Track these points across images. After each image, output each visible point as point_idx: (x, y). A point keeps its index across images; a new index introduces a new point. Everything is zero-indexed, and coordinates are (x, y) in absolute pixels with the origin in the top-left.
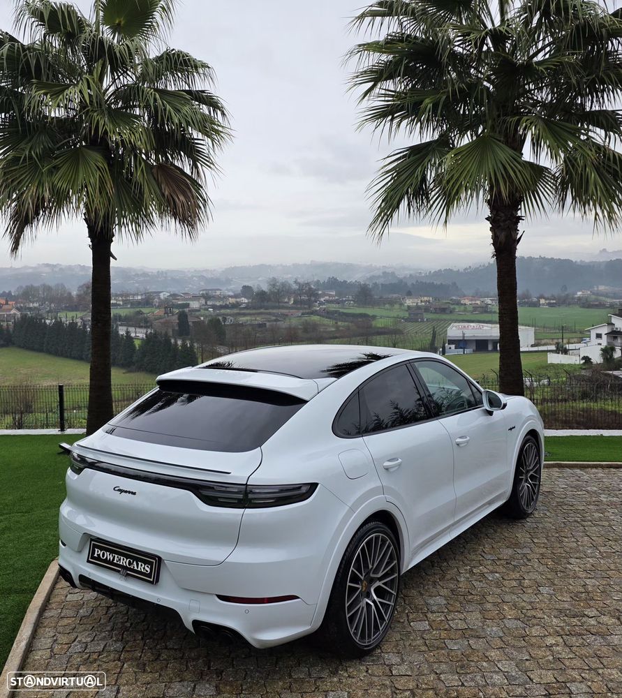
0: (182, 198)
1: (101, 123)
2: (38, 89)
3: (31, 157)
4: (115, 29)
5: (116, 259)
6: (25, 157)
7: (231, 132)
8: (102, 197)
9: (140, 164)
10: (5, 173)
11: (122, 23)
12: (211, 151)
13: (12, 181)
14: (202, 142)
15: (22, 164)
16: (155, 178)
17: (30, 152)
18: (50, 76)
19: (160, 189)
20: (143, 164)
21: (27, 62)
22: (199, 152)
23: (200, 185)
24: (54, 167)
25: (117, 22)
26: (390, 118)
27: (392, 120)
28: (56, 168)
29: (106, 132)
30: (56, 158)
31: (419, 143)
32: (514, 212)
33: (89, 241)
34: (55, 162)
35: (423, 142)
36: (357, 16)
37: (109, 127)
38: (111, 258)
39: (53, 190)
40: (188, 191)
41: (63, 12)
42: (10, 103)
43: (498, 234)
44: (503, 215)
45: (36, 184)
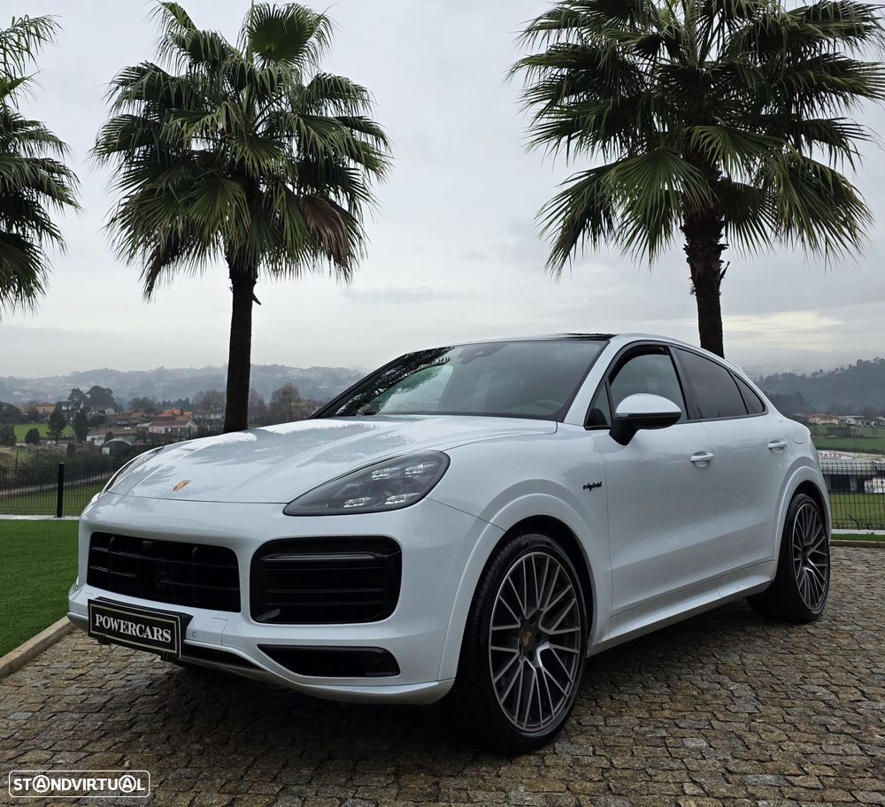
0: (329, 231)
1: (240, 150)
2: (176, 117)
3: (167, 189)
4: (265, 56)
5: (260, 304)
6: (161, 189)
7: (390, 160)
8: (238, 229)
9: (281, 192)
10: (141, 205)
11: (273, 49)
12: (367, 182)
13: (147, 214)
14: (356, 172)
15: (158, 195)
16: (300, 210)
17: (167, 184)
18: (193, 104)
19: (306, 222)
20: (284, 193)
21: (168, 92)
22: (354, 183)
23: (355, 220)
24: (190, 199)
25: (267, 48)
26: (566, 138)
27: (570, 139)
28: (193, 200)
29: (243, 159)
30: (193, 190)
31: (604, 165)
32: (713, 240)
33: (229, 283)
34: (193, 194)
35: (608, 164)
36: (525, 28)
37: (249, 155)
38: (254, 302)
39: (188, 222)
40: (337, 224)
41: (205, 40)
42: (151, 133)
43: (695, 265)
44: (700, 242)
45: (170, 216)
